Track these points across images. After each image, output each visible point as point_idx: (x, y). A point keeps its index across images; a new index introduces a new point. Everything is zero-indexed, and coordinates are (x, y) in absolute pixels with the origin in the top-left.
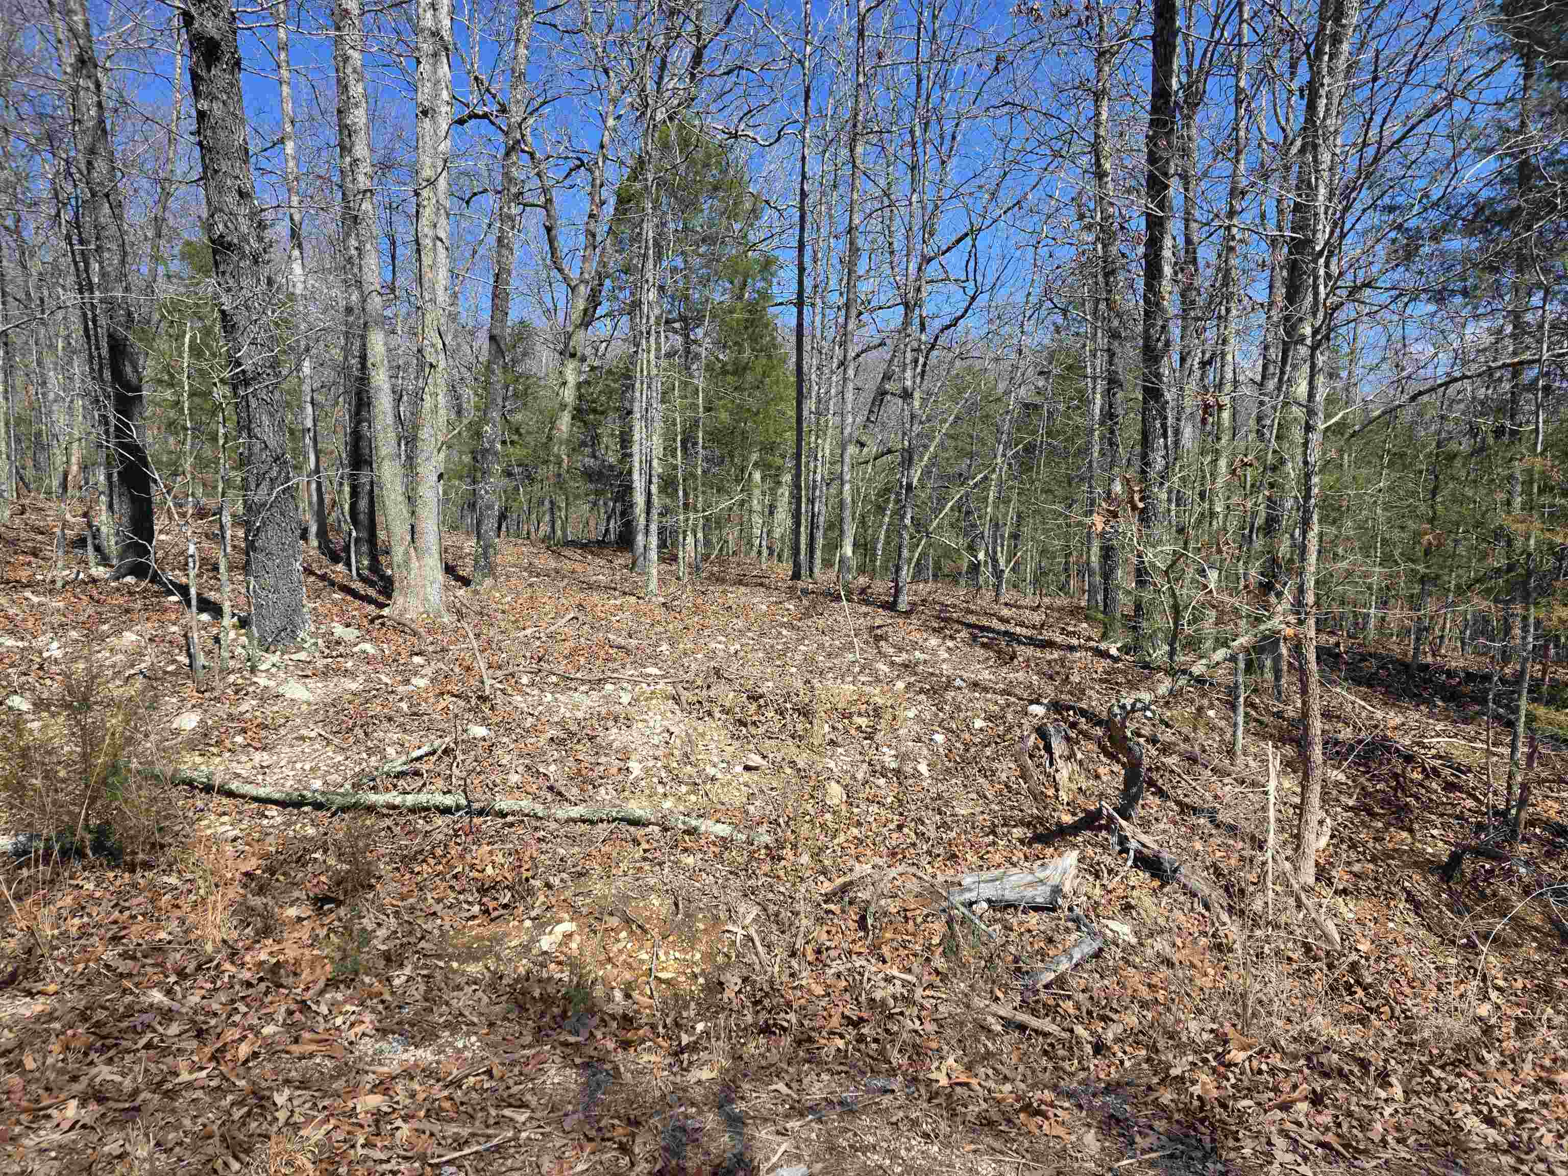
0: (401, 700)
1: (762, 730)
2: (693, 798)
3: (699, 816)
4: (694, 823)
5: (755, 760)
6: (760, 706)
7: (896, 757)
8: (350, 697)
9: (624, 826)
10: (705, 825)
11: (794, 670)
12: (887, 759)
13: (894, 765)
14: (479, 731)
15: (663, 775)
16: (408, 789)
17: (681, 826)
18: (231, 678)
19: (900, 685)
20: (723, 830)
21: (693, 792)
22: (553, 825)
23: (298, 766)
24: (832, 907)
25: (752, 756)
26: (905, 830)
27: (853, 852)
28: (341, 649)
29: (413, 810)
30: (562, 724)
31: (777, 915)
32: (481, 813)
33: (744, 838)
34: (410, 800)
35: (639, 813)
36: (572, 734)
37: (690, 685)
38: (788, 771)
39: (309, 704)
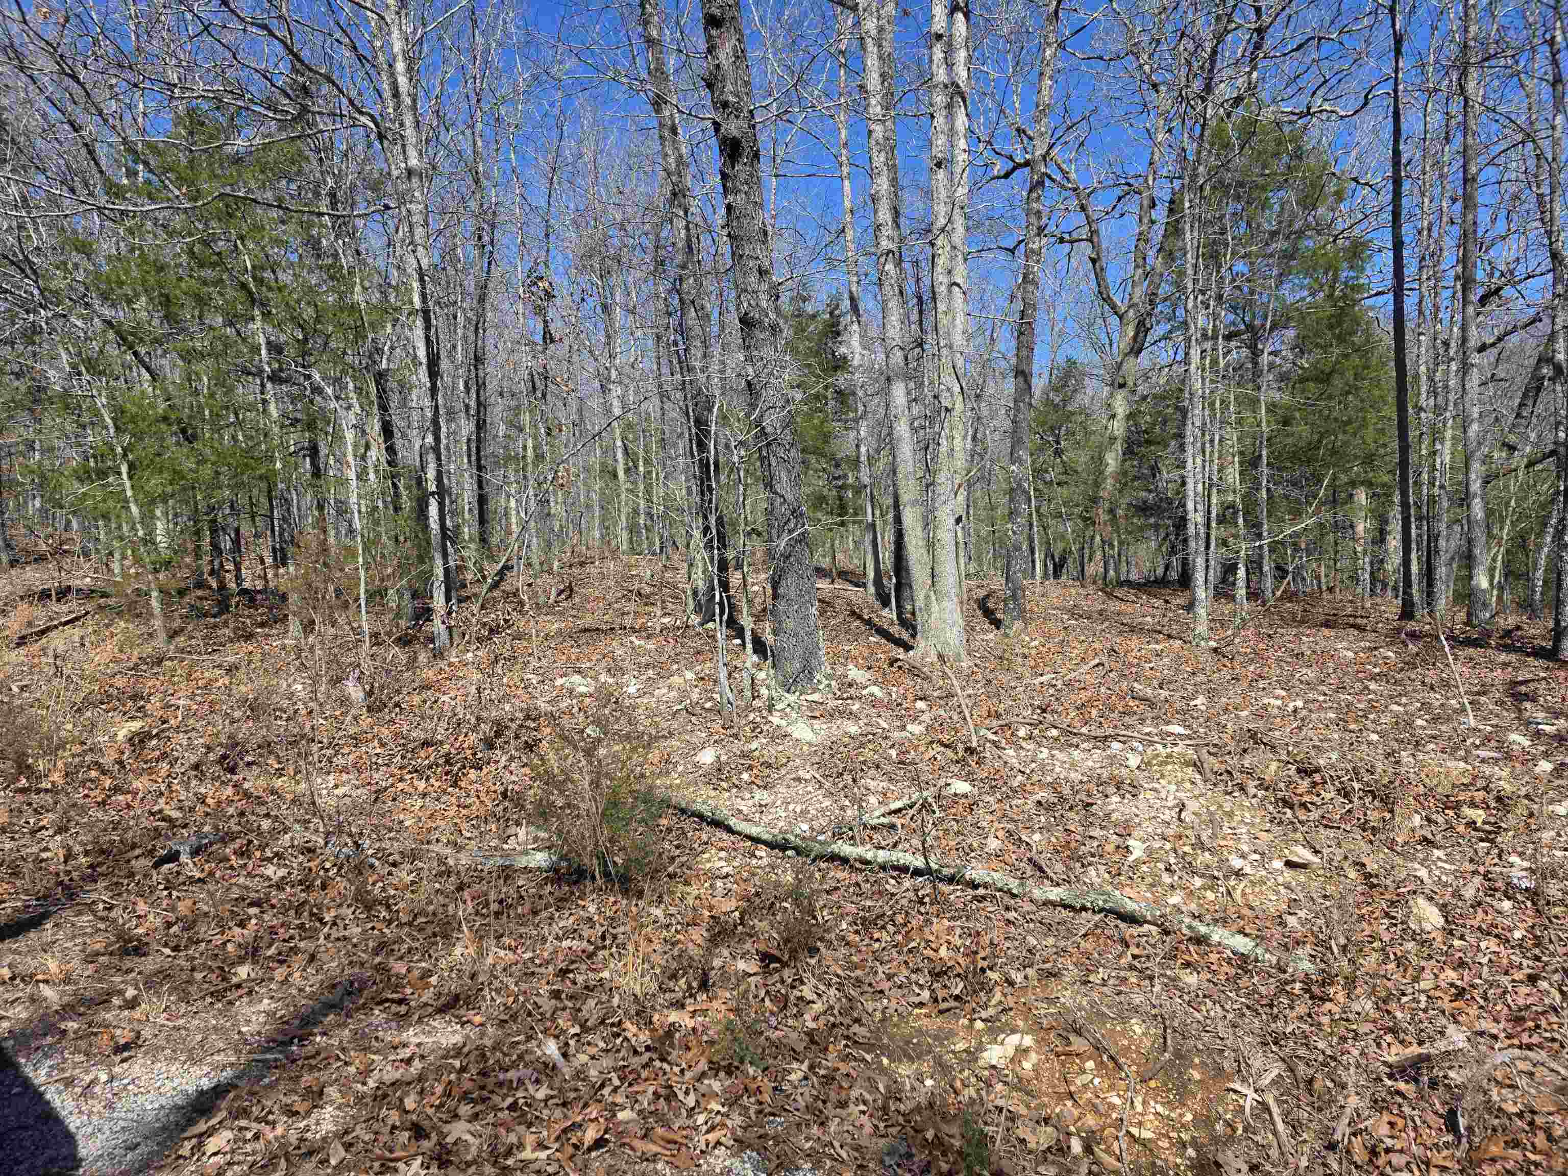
0: (893, 746)
1: (1315, 815)
2: (1210, 895)
3: (1216, 921)
4: (1203, 929)
5: (1303, 854)
6: (1314, 784)
7: (1532, 871)
8: (847, 740)
9: (1112, 921)
10: (1217, 935)
11: (1374, 737)
12: (1516, 873)
13: (1525, 884)
14: (961, 787)
15: (1172, 861)
16: (883, 843)
17: (1185, 931)
18: (752, 716)
19: (1545, 766)
20: (1243, 944)
21: (1211, 888)
22: (1028, 907)
23: (791, 807)
24: (1402, 1086)
25: (1300, 850)
26: (1543, 985)
27: (1447, 1006)
28: (852, 691)
29: (883, 867)
30: (1054, 786)
31: (1310, 1081)
32: (951, 880)
33: (1274, 960)
34: (882, 856)
35: (1131, 906)
36: (1062, 799)
37: (1217, 750)
38: (1352, 874)
39: (810, 744)
